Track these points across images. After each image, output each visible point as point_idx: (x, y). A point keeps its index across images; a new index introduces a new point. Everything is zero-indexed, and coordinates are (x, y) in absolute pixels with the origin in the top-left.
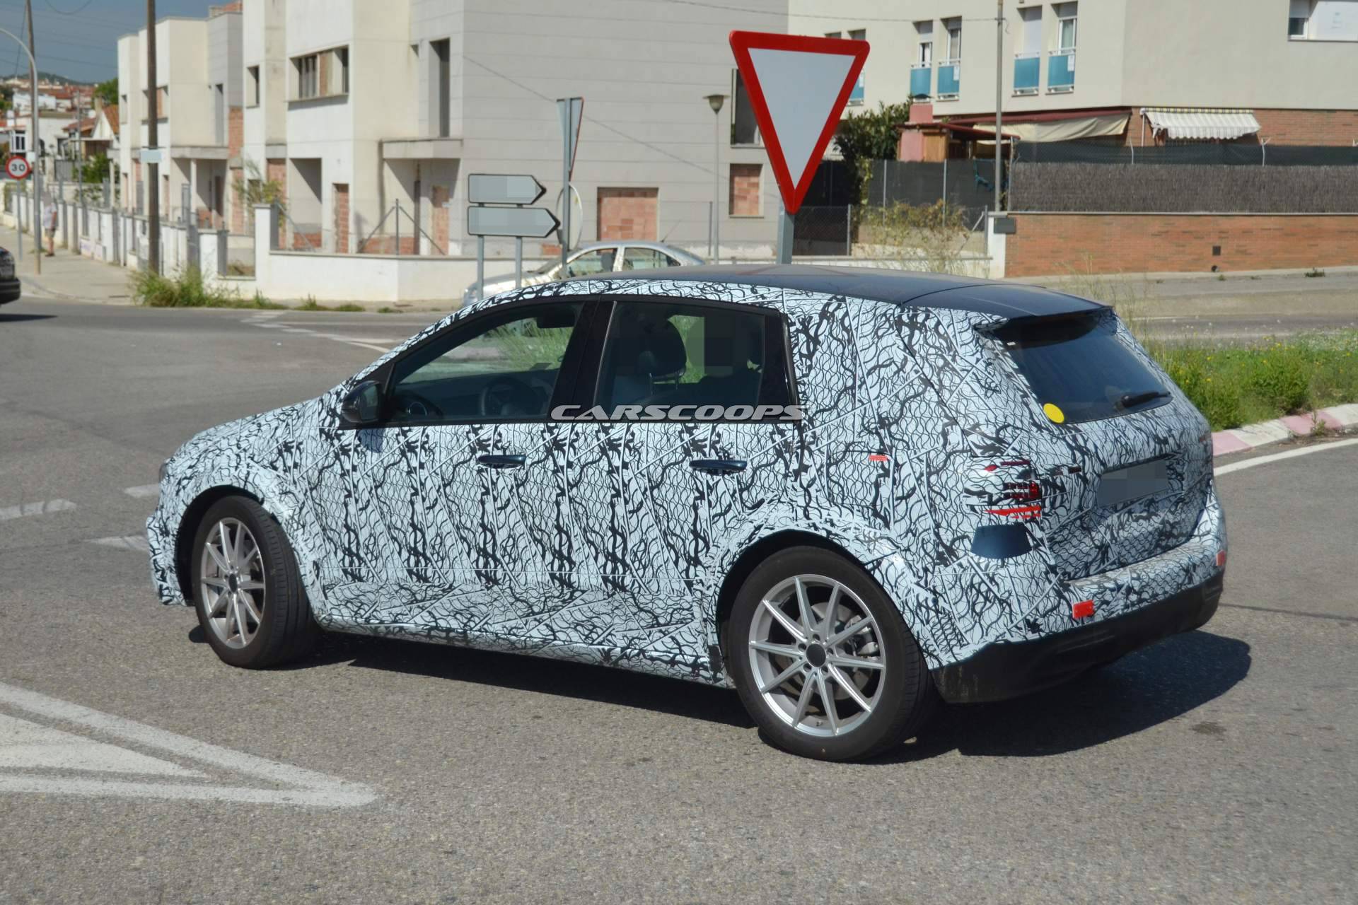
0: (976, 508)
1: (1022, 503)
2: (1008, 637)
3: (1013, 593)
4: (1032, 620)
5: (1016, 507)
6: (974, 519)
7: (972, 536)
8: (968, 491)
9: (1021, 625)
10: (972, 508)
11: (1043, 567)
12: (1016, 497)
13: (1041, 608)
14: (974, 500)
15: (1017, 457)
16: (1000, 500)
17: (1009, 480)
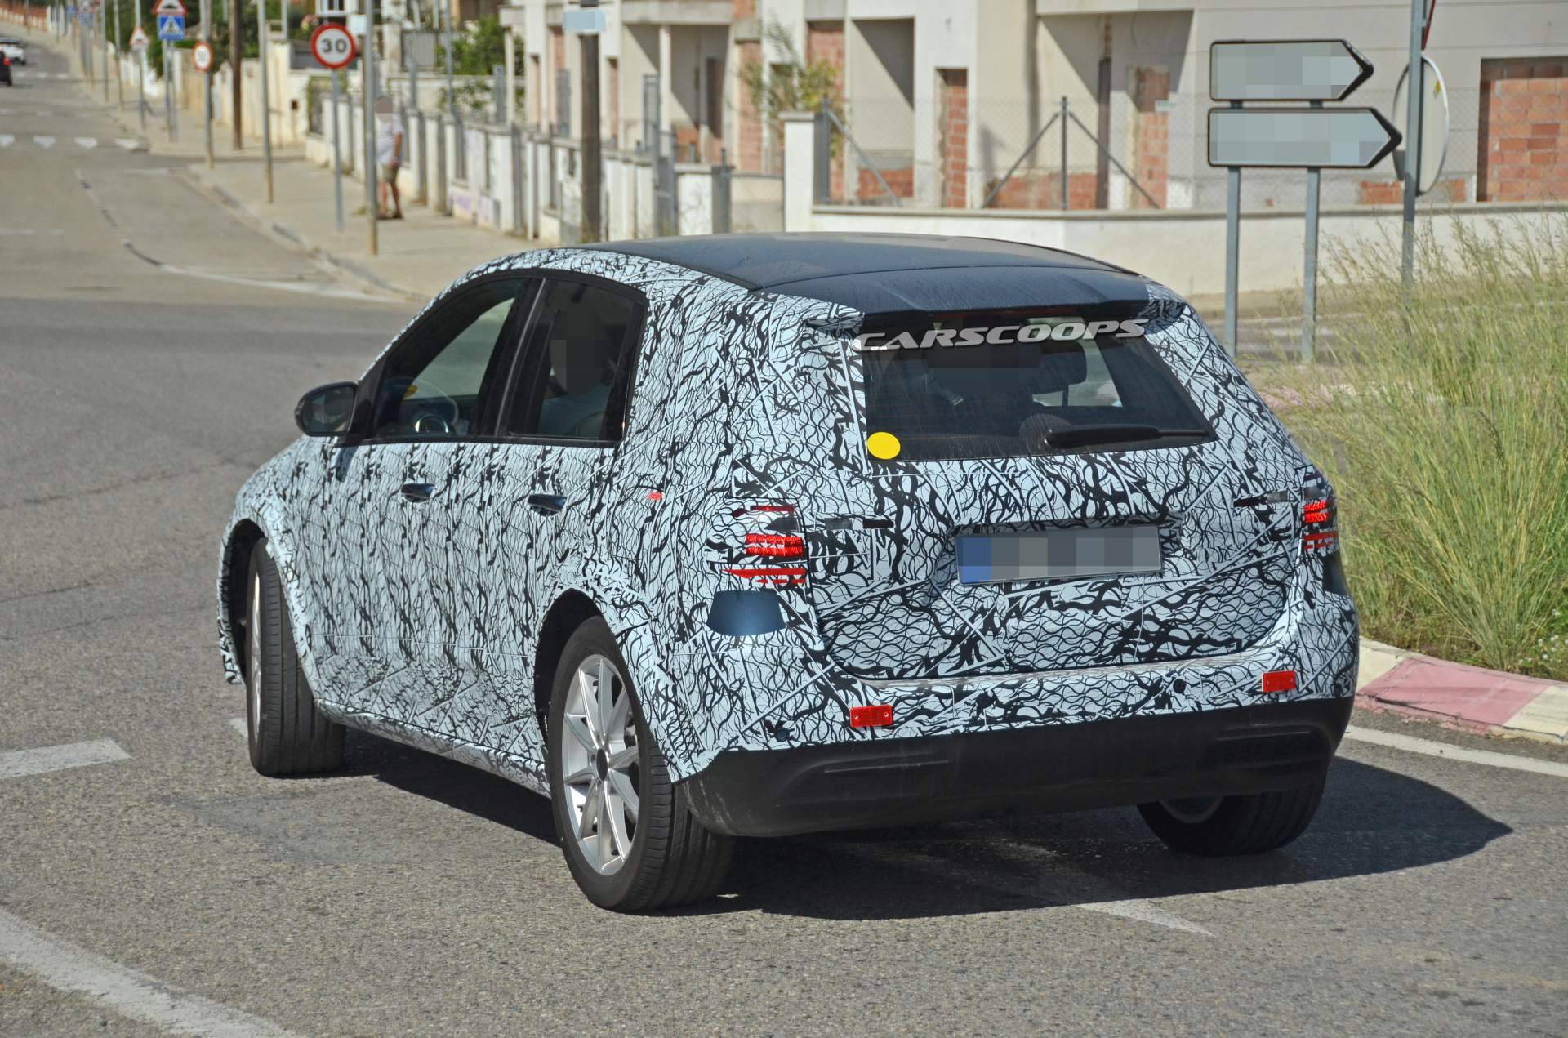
0: (716, 565)
1: (772, 562)
2: (741, 742)
3: (746, 684)
4: (774, 723)
5: (763, 567)
6: (713, 580)
7: (709, 603)
8: (709, 542)
9: (758, 727)
10: (712, 564)
11: (799, 653)
12: (764, 556)
13: (790, 707)
14: (714, 555)
15: (777, 500)
16: (741, 556)
17: (755, 530)
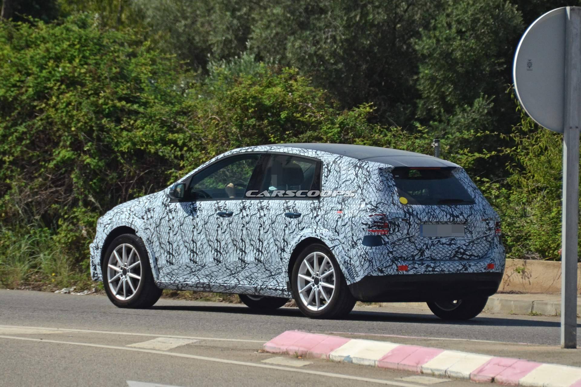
0: (365, 229)
1: (380, 228)
2: (371, 273)
3: (374, 258)
4: (380, 269)
5: (378, 229)
6: (364, 233)
7: (363, 239)
8: (362, 223)
9: (376, 270)
10: (363, 229)
11: (387, 251)
12: (378, 226)
13: (384, 265)
14: (364, 226)
15: (381, 213)
16: (372, 227)
17: (376, 220)
